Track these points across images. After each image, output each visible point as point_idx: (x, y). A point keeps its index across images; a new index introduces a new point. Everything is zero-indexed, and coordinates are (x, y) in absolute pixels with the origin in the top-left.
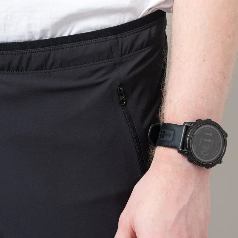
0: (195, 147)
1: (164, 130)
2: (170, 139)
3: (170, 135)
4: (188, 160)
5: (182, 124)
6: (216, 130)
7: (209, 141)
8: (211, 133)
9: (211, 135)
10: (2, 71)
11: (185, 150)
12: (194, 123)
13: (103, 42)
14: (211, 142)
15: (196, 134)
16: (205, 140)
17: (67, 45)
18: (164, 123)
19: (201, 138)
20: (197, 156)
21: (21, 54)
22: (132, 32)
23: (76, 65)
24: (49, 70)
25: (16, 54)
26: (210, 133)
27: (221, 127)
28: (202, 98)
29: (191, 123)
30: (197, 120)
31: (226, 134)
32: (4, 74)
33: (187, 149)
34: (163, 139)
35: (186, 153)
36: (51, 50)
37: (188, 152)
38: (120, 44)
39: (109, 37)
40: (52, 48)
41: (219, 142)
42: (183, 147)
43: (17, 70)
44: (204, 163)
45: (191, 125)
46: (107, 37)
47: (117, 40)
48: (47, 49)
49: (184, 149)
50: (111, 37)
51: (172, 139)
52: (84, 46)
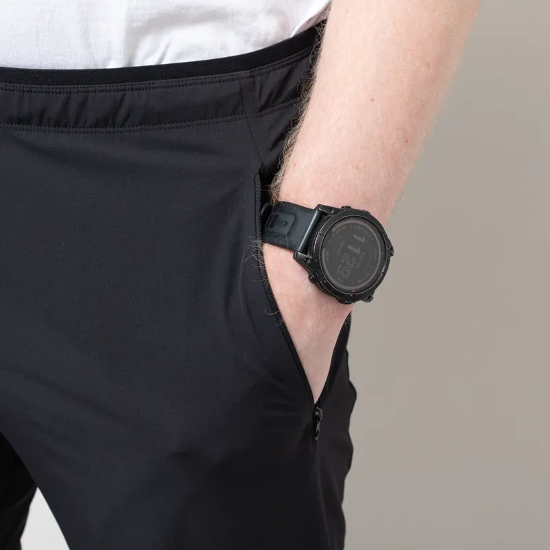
0: (327, 254)
1: (277, 213)
2: (285, 230)
3: (286, 224)
4: (310, 276)
5: (313, 207)
6: (374, 234)
7: (358, 251)
8: (364, 238)
9: (363, 240)
10: (27, 125)
11: (308, 256)
12: (336, 210)
13: (226, 81)
14: (361, 253)
15: (335, 231)
16: (350, 247)
17: (158, 83)
18: (280, 200)
19: (343, 242)
20: (328, 274)
21: (67, 93)
22: (281, 65)
23: (173, 123)
24: (119, 129)
25: (57, 93)
26: (362, 237)
27: (384, 232)
28: (357, 168)
29: (331, 208)
30: (343, 207)
31: (392, 249)
32: (31, 130)
33: (312, 254)
34: (271, 230)
35: (309, 261)
36: (125, 90)
37: (312, 260)
38: (258, 88)
39: (239, 72)
40: (128, 85)
41: (376, 258)
42: (305, 250)
43: (58, 124)
44: (339, 289)
45: (329, 211)
46: (235, 73)
47: (252, 79)
48: (119, 87)
49: (306, 254)
50: (242, 72)
51: (287, 232)
52: (191, 87)
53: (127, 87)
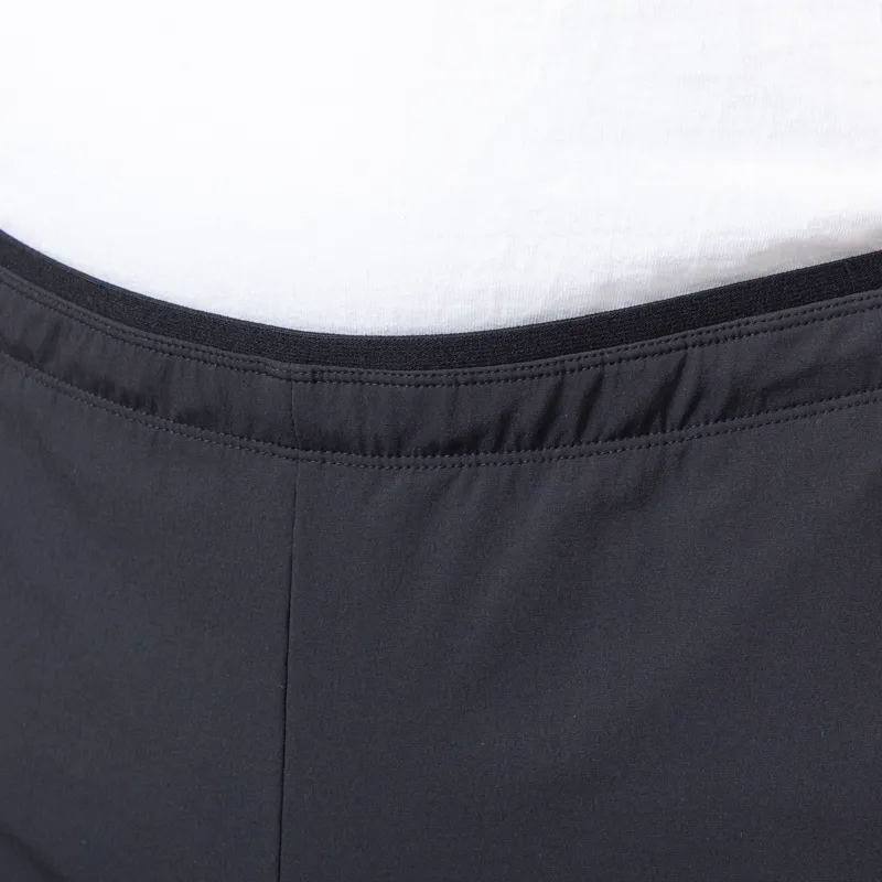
24: (676, 434)
36: (686, 347)
43: (537, 442)
48: (672, 342)
52: (831, 322)
53: (690, 340)
